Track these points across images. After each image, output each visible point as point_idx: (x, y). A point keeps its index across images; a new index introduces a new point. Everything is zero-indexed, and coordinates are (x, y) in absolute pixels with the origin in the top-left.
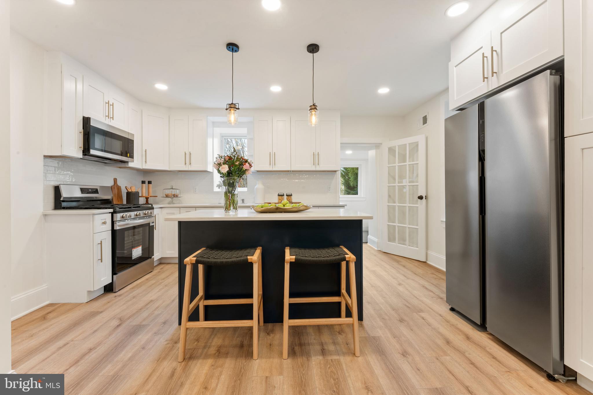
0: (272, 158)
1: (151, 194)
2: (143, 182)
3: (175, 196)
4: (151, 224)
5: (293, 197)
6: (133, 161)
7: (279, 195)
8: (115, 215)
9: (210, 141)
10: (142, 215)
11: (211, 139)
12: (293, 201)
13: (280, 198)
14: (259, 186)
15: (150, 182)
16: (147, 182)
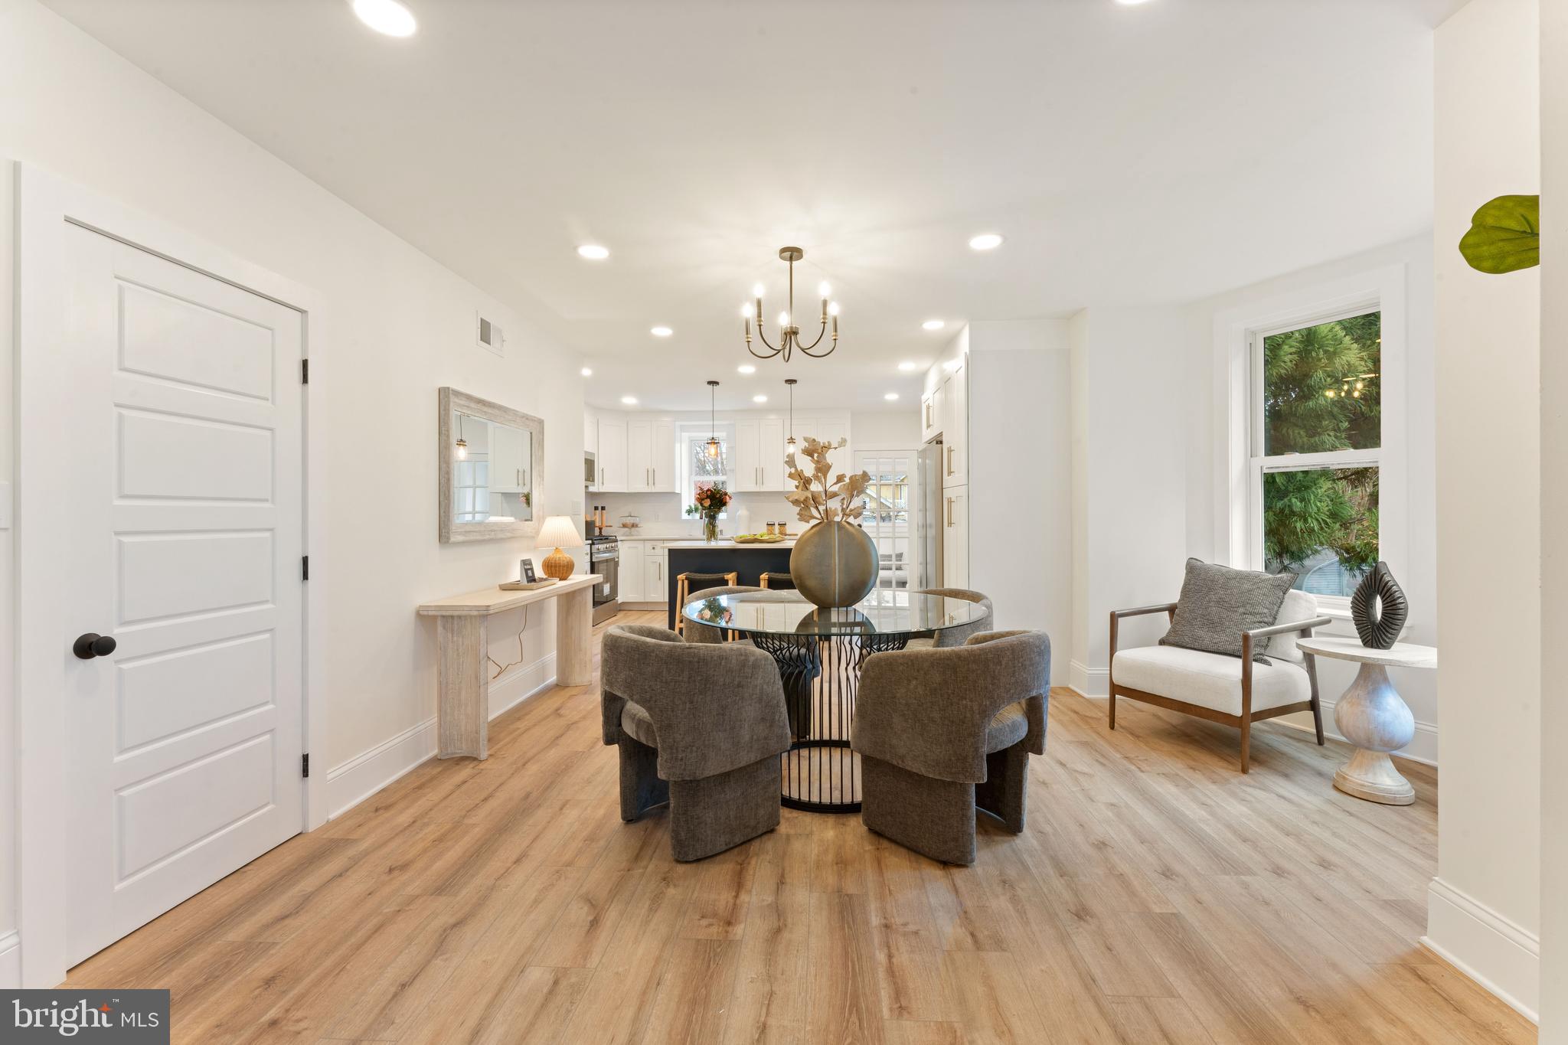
0: (760, 475)
1: (605, 524)
2: (596, 508)
3: (634, 526)
4: (617, 560)
5: (787, 526)
6: (594, 485)
7: (768, 524)
8: (593, 546)
9: (678, 445)
10: (602, 550)
11: (679, 445)
12: (788, 532)
13: (770, 528)
14: (743, 512)
15: (603, 508)
16: (600, 508)
